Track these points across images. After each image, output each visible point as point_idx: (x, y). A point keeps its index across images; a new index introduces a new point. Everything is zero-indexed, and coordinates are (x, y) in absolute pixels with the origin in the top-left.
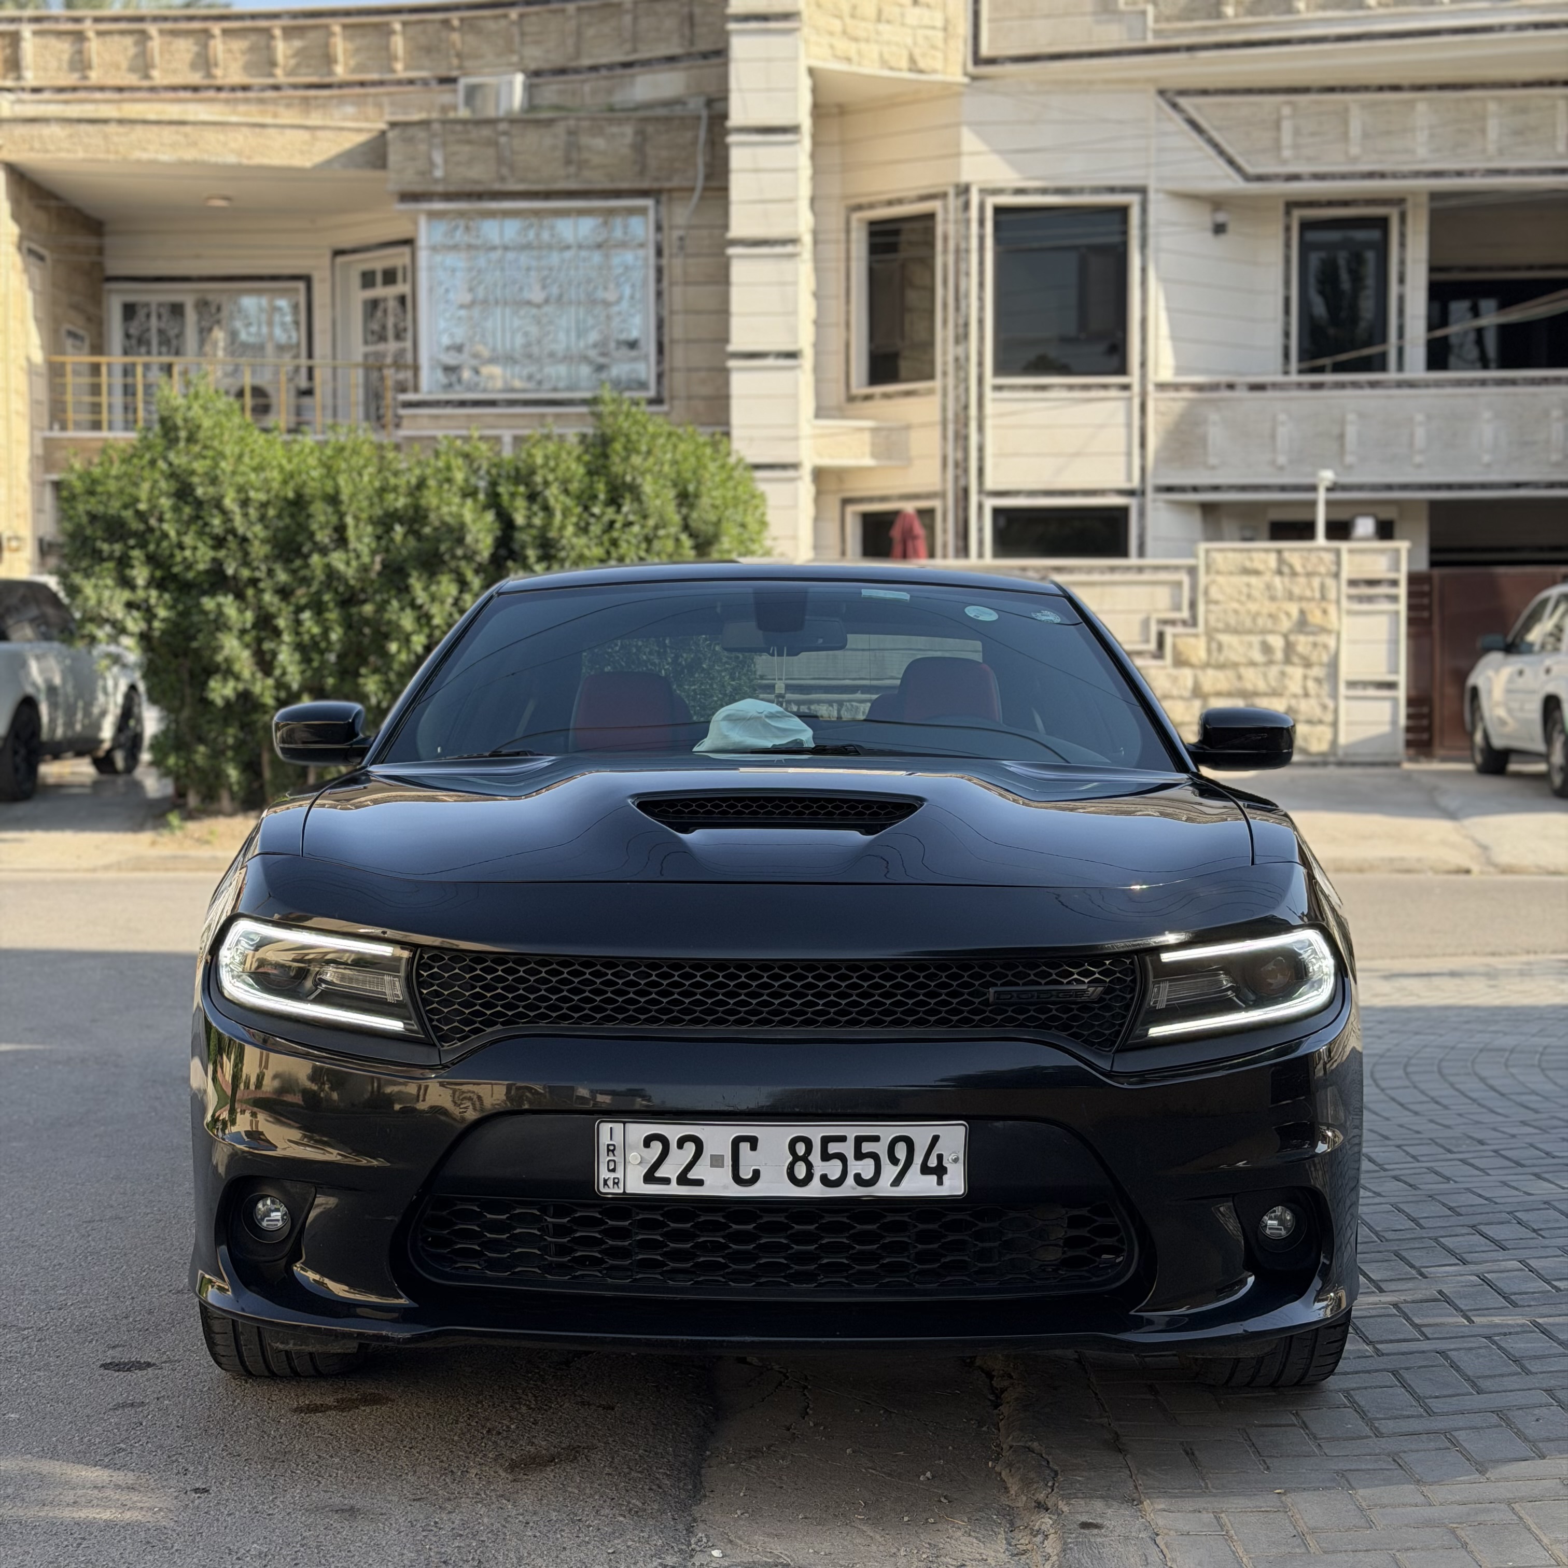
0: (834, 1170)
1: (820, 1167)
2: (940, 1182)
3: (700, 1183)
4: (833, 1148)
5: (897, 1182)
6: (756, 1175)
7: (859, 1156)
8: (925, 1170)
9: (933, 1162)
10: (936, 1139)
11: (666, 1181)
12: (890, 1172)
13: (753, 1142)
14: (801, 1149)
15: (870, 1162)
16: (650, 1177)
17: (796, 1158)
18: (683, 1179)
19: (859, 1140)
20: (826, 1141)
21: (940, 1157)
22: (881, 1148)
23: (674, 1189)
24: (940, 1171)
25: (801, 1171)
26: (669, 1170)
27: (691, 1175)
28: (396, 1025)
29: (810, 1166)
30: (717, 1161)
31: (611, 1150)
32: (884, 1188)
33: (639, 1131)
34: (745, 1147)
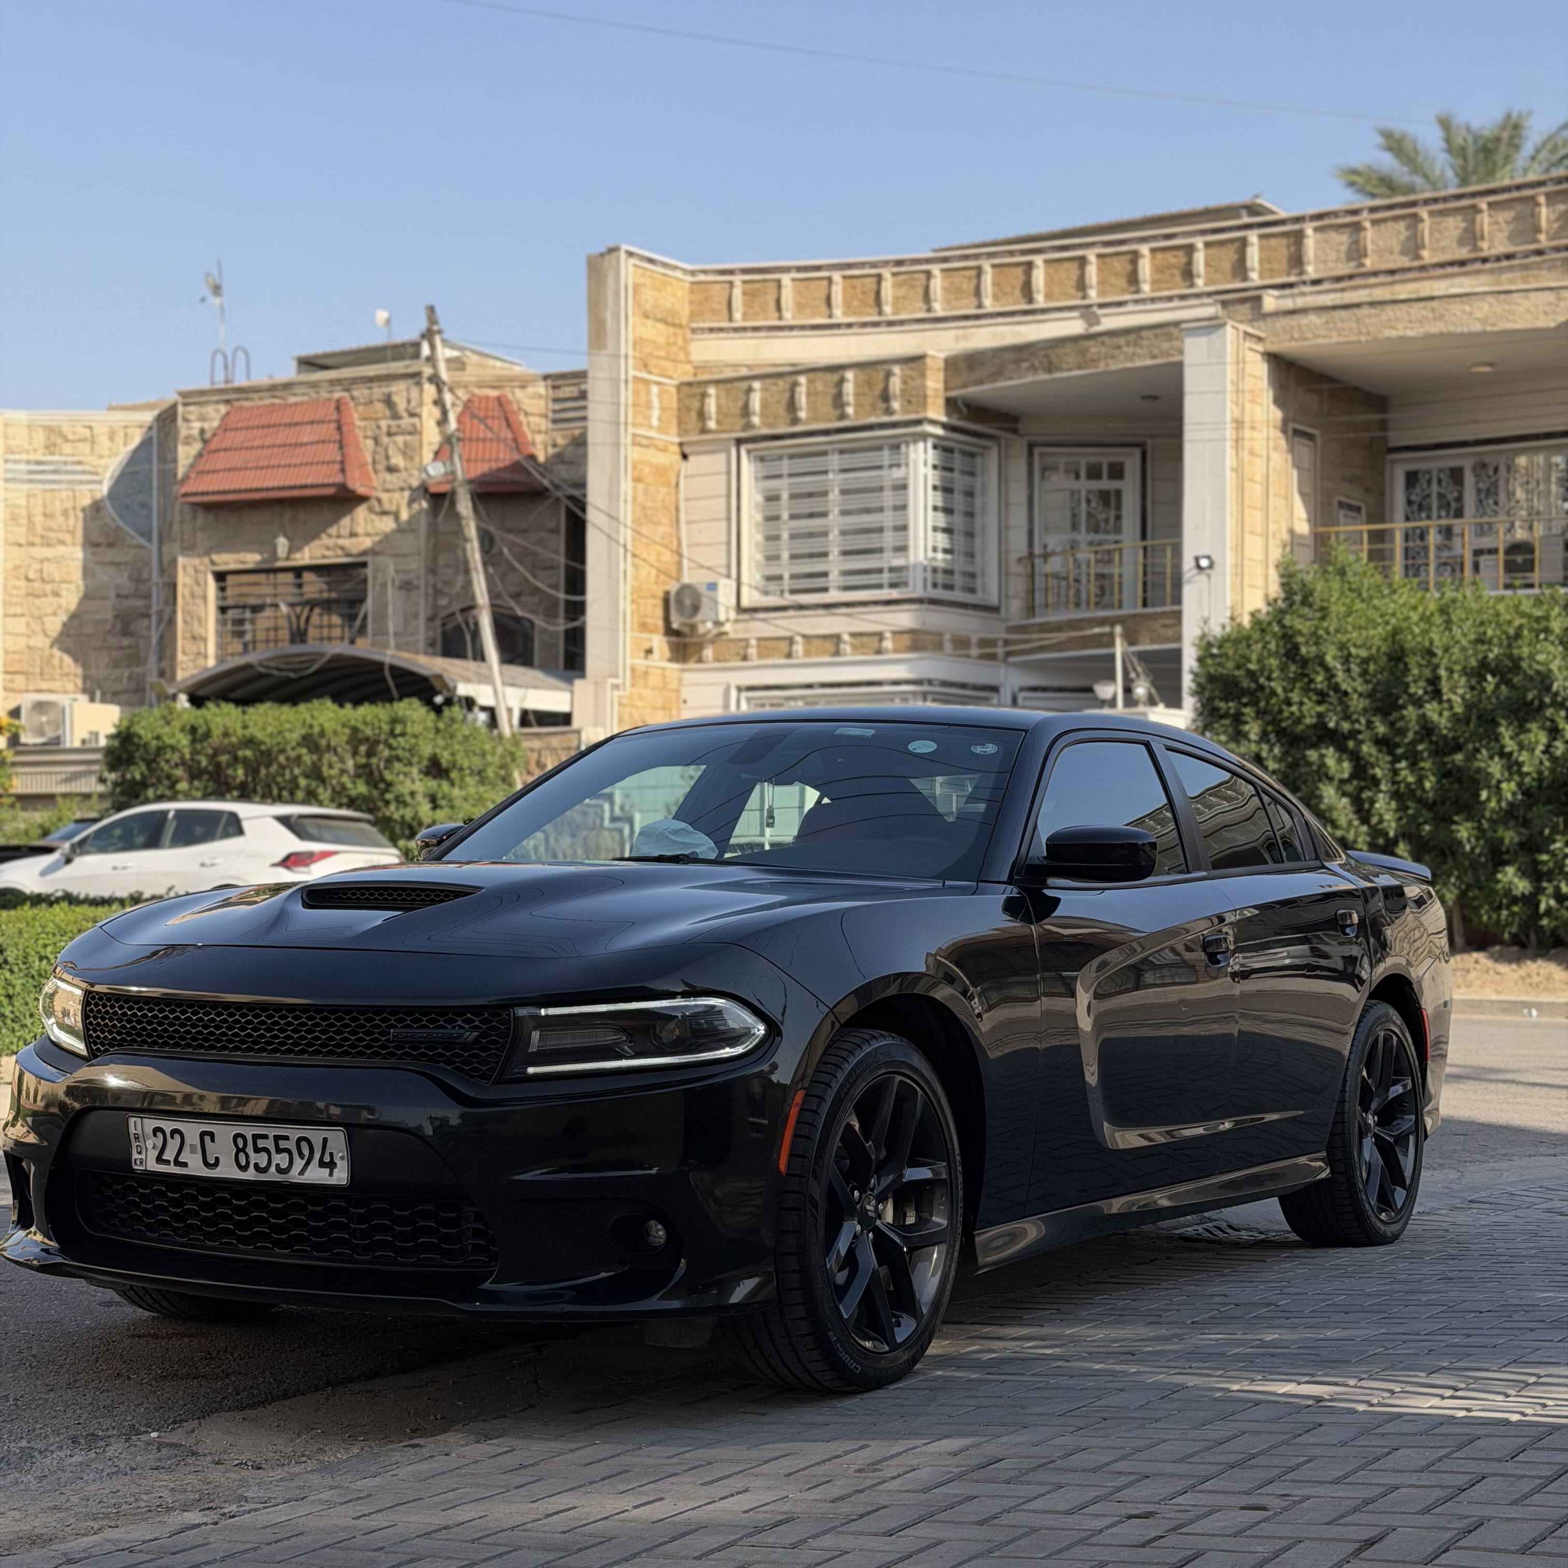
0: (262, 1160)
1: (254, 1158)
2: (331, 1174)
3: (185, 1165)
4: (261, 1143)
5: (302, 1172)
6: (217, 1159)
7: (279, 1151)
8: (322, 1164)
9: (327, 1159)
10: (325, 1140)
11: (167, 1162)
12: (299, 1163)
13: (212, 1135)
14: (240, 1143)
15: (286, 1156)
16: (159, 1160)
17: (239, 1150)
18: (177, 1162)
19: (277, 1138)
20: (256, 1137)
21: (331, 1155)
22: (291, 1145)
24: (332, 1165)
25: (242, 1158)
26: (168, 1156)
27: (182, 1160)
29: (247, 1156)
30: (193, 1151)
31: (137, 1138)
32: (294, 1176)
33: (151, 1124)
34: (207, 1139)
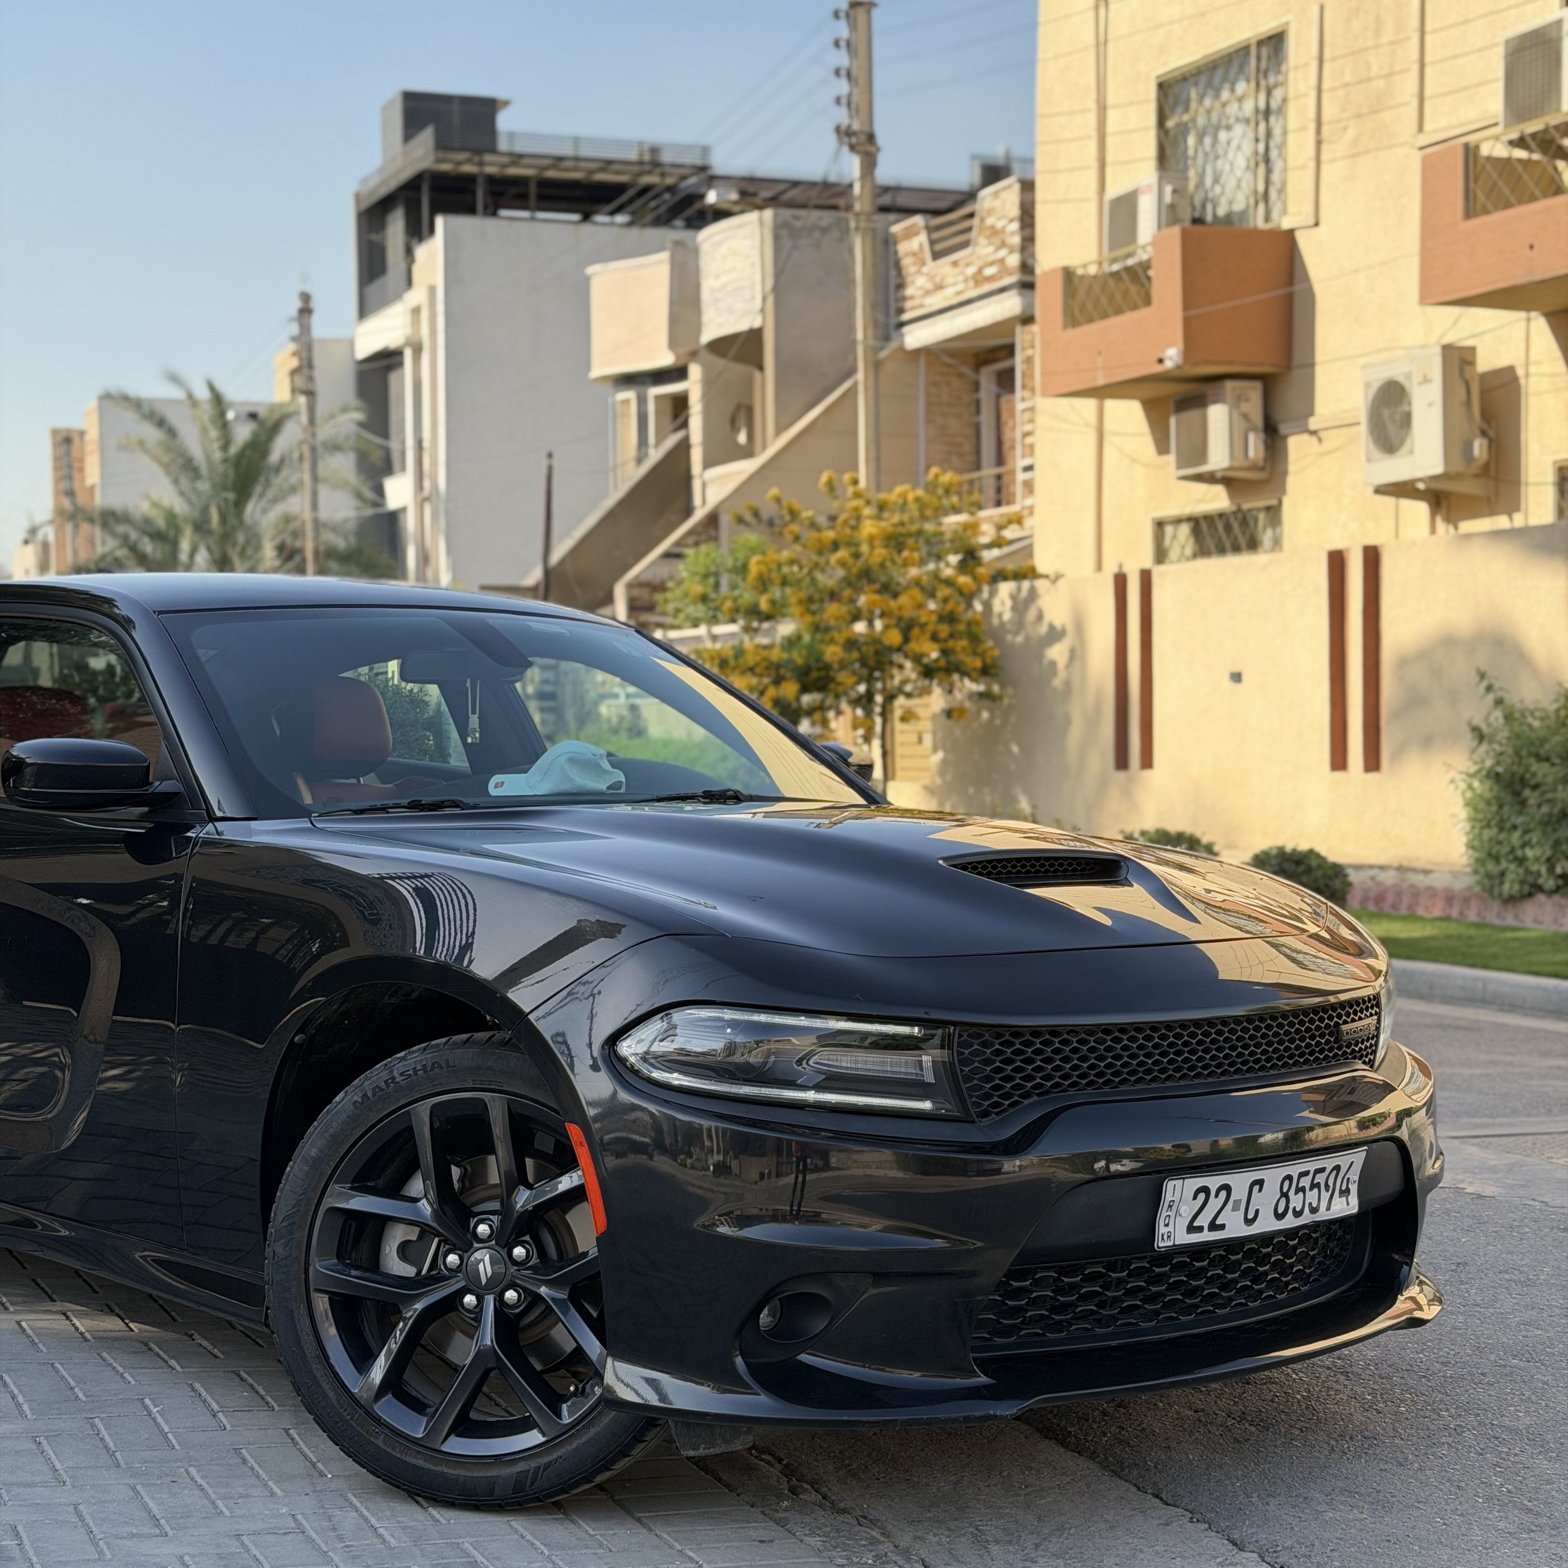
3: (1222, 1227)
5: (1328, 1209)
7: (1312, 1187)
8: (1341, 1193)
9: (1344, 1186)
10: (1351, 1165)
11: (1200, 1229)
16: (1191, 1229)
18: (1213, 1227)
21: (1348, 1181)
23: (1207, 1236)
26: (1204, 1220)
27: (1218, 1222)
28: (927, 1105)
31: (1170, 1205)
32: (1323, 1215)
